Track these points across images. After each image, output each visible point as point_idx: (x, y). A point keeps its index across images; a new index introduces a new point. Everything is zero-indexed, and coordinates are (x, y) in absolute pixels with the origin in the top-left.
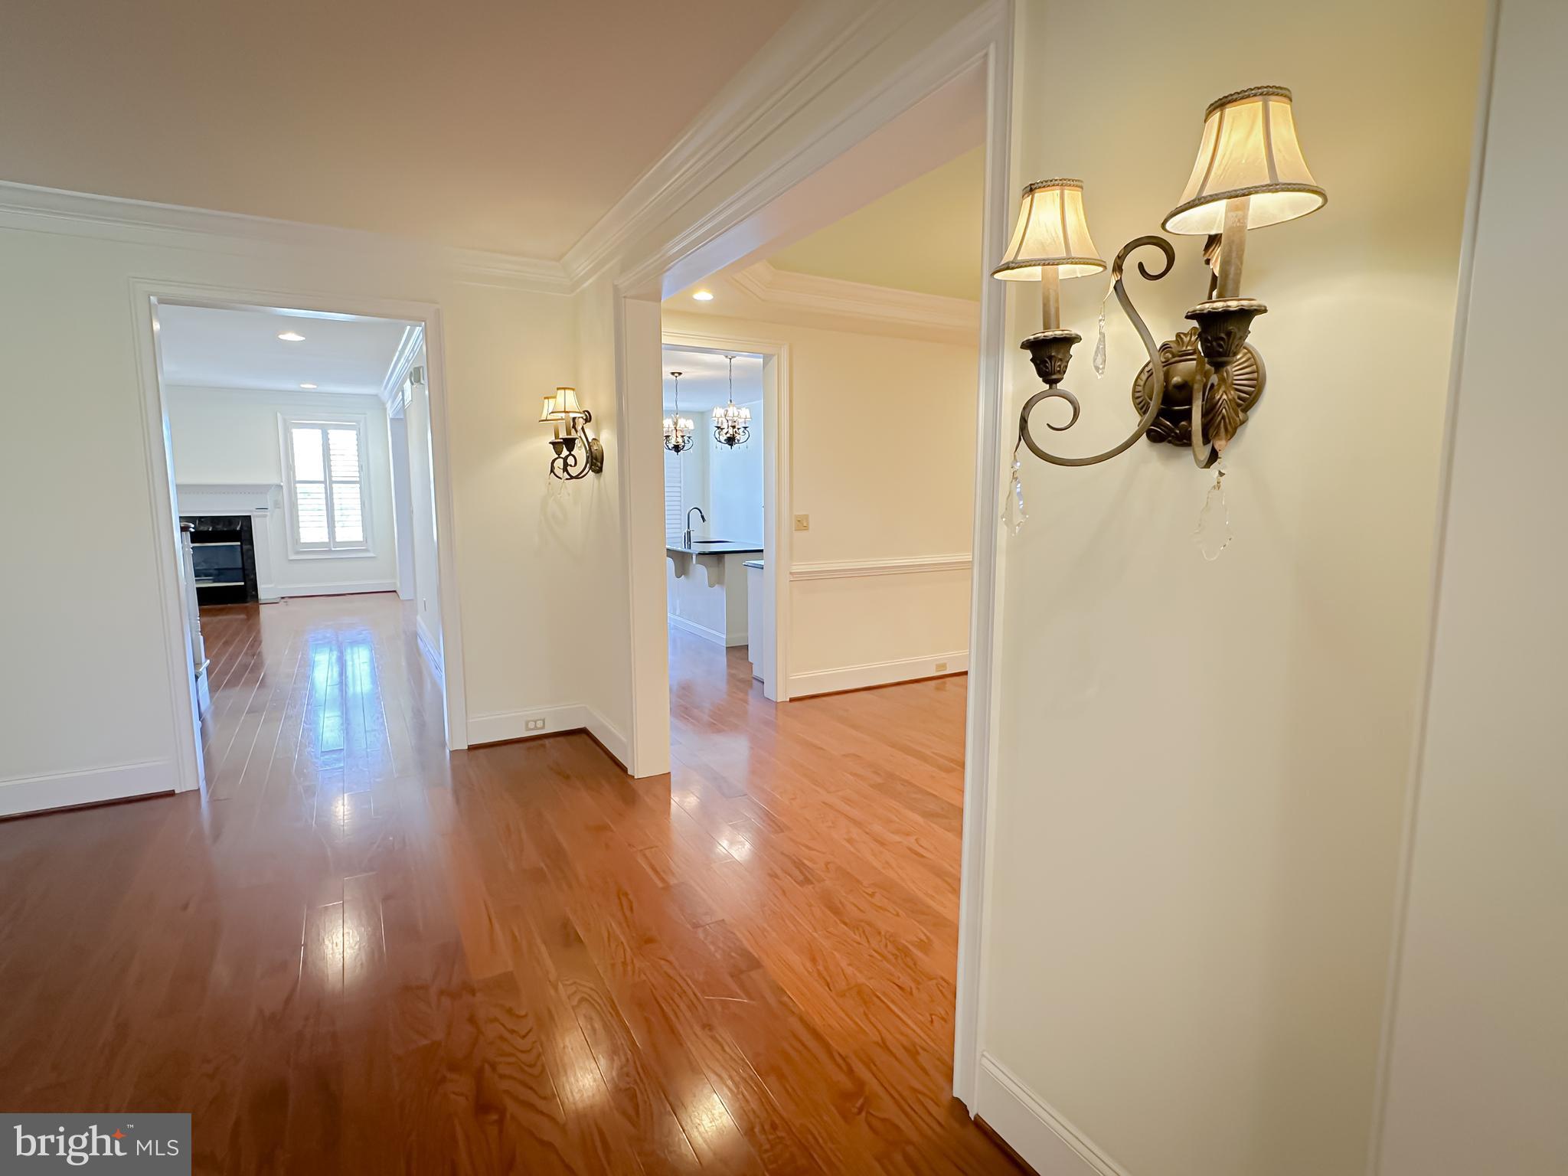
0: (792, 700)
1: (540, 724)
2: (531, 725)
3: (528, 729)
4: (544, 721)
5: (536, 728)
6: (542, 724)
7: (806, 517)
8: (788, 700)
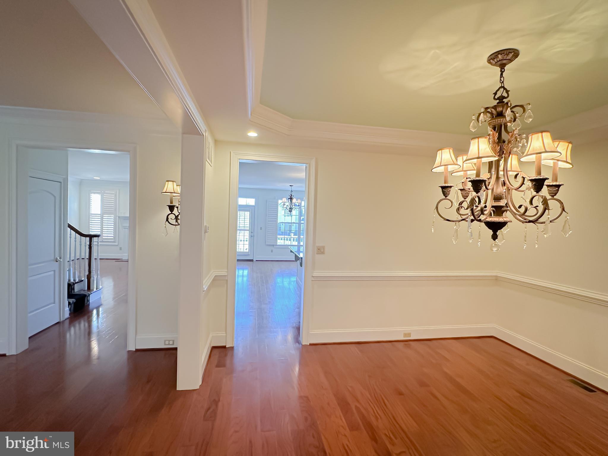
0: (311, 345)
1: (171, 342)
2: (167, 342)
3: (165, 344)
4: (173, 341)
5: (169, 344)
6: (172, 343)
7: (323, 247)
8: (309, 344)
